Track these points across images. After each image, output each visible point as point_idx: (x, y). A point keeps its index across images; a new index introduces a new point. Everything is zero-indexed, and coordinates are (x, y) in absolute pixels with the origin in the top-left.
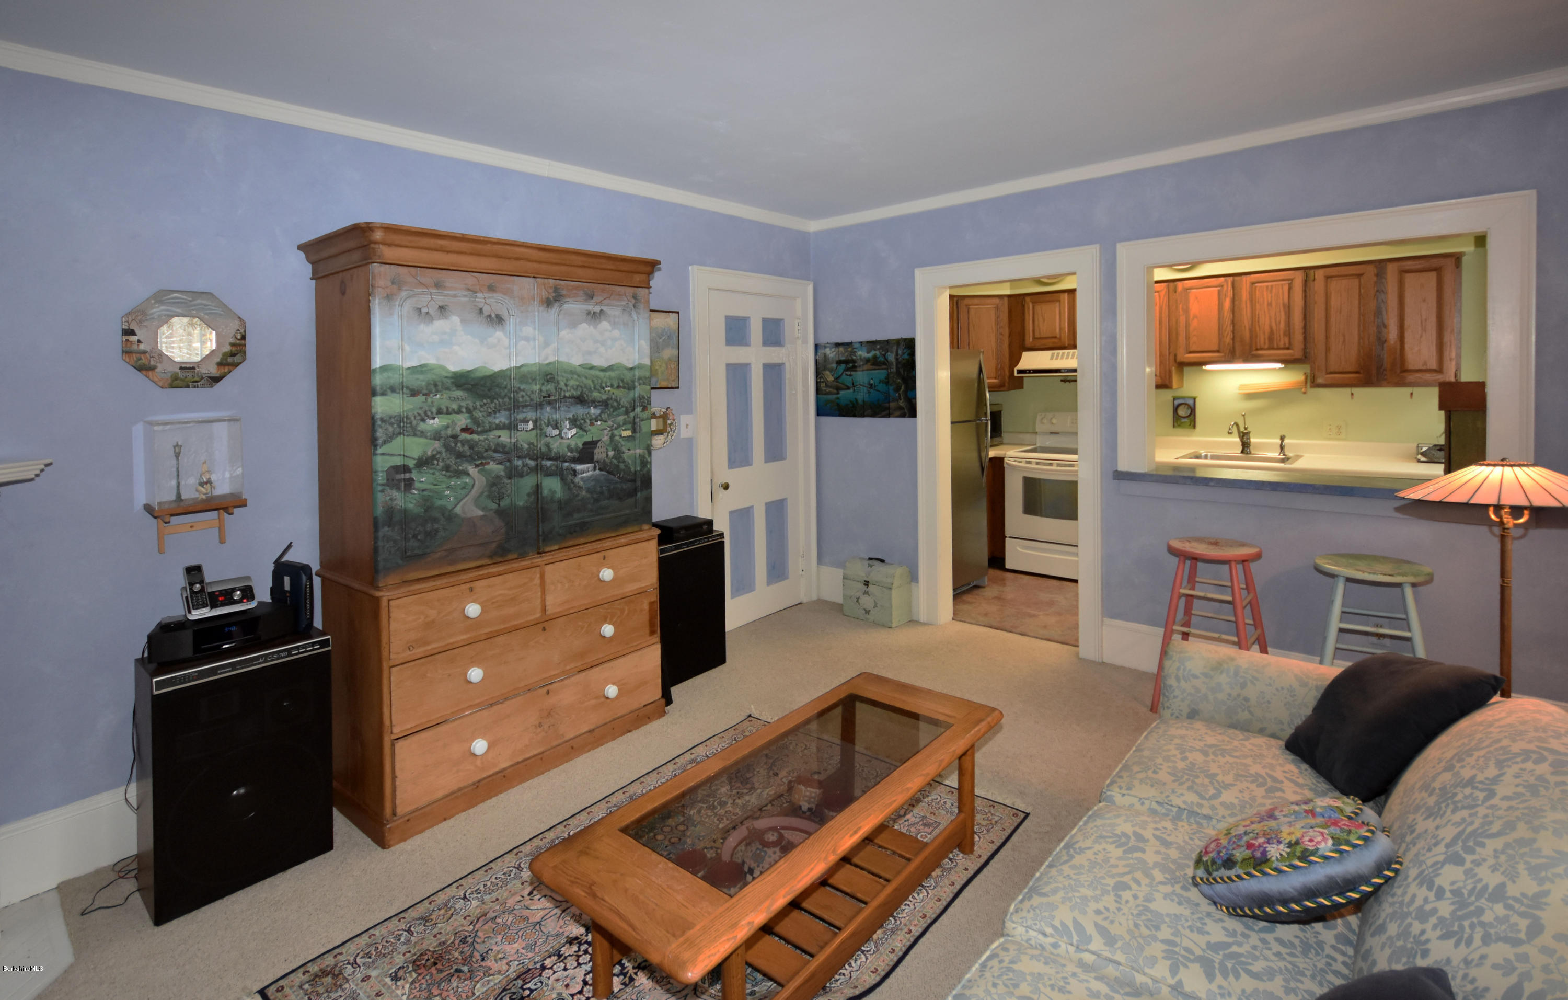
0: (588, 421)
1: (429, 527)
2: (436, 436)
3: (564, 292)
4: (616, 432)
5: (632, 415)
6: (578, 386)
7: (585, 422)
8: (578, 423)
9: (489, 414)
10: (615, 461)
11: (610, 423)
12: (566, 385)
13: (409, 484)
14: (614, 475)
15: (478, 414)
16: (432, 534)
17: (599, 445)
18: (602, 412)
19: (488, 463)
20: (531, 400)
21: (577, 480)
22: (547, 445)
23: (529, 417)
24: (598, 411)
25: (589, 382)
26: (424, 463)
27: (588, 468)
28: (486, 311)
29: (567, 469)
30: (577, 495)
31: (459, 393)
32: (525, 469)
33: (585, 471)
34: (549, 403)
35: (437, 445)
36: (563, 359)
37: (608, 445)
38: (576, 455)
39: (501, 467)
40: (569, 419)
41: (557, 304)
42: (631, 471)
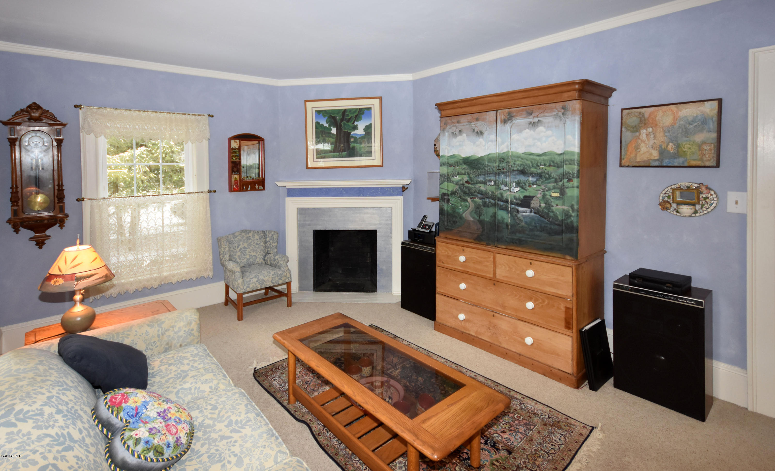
0: (527, 184)
1: (454, 219)
2: (457, 184)
3: (514, 114)
4: (547, 193)
5: (560, 184)
6: (521, 165)
7: (525, 185)
8: (521, 185)
9: (476, 176)
10: (546, 211)
11: (543, 187)
12: (514, 164)
13: (448, 201)
14: (546, 219)
15: (472, 176)
16: (455, 222)
17: (534, 198)
18: (537, 180)
19: (475, 198)
20: (493, 171)
21: (520, 215)
22: (501, 194)
23: (492, 179)
24: (534, 179)
25: (529, 163)
26: (453, 193)
27: (527, 211)
28: (476, 130)
29: (513, 208)
30: (519, 224)
31: (465, 166)
32: (490, 204)
33: (524, 212)
34: (503, 173)
35: (457, 187)
36: (513, 150)
37: (541, 200)
38: (519, 202)
39: (480, 200)
40: (515, 182)
41: (509, 122)
42: (558, 219)
